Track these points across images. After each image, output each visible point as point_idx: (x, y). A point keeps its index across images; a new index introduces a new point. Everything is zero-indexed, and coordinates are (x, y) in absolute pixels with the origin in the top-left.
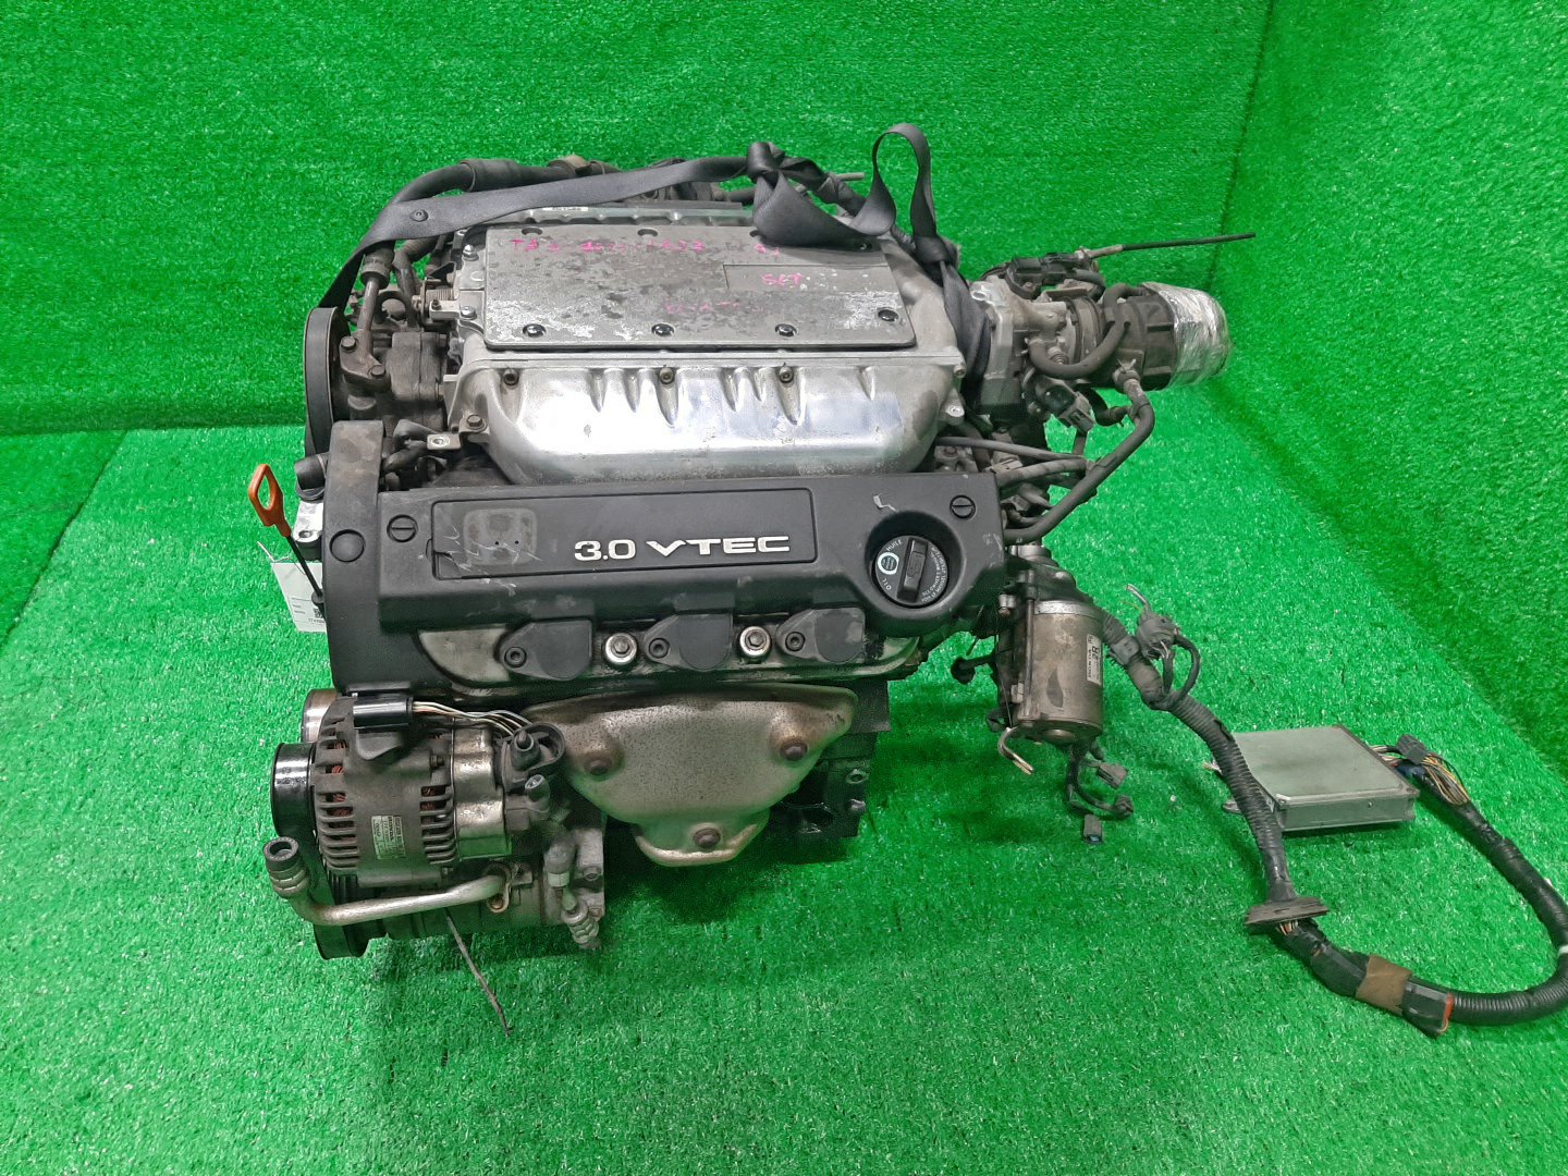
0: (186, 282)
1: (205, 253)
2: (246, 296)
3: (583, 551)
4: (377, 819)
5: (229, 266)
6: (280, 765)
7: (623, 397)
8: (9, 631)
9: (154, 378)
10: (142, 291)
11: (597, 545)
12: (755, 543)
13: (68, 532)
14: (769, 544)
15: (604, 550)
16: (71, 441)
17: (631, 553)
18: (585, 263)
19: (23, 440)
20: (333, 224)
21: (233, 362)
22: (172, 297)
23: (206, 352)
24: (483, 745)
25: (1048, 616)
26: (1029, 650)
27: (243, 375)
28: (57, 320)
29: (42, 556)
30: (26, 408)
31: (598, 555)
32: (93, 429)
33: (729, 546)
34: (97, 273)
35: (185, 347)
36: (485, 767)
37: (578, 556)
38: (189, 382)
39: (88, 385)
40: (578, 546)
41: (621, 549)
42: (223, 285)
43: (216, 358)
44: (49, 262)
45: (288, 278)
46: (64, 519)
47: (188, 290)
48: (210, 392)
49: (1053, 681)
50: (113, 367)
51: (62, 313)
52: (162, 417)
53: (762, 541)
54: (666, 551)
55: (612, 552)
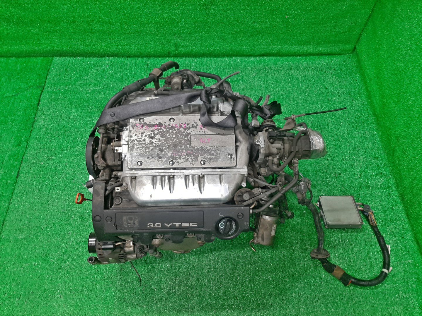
0: (63, 21)
1: (67, 13)
2: (80, 25)
3: (149, 225)
4: (110, 259)
5: (74, 17)
6: (90, 240)
7: (160, 185)
8: (31, 132)
9: (58, 45)
10: (52, 23)
11: (152, 224)
12: (189, 224)
13: (42, 97)
14: (192, 224)
15: (154, 225)
16: (39, 60)
17: (160, 226)
18: (154, 135)
19: (27, 59)
20: (101, 7)
21: (78, 41)
22: (60, 24)
23: (71, 39)
24: (132, 244)
25: (265, 220)
26: (258, 226)
27: (81, 45)
28: (30, 30)
29: (36, 106)
30: (26, 51)
31: (153, 226)
32: (44, 57)
33: (183, 225)
34: (39, 18)
35: (65, 37)
36: (132, 249)
37: (148, 226)
38: (67, 46)
39: (41, 46)
40: (148, 224)
41: (158, 225)
42: (73, 22)
43: (73, 40)
44: (25, 15)
45: (90, 20)
46: (40, 92)
47: (63, 23)
48: (73, 49)
49: (263, 235)
50: (46, 42)
51: (31, 28)
52: (62, 54)
53: (191, 224)
54: (168, 226)
55: (156, 226)
